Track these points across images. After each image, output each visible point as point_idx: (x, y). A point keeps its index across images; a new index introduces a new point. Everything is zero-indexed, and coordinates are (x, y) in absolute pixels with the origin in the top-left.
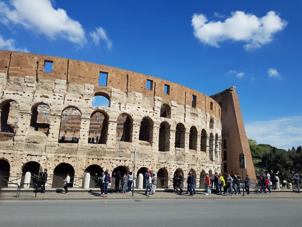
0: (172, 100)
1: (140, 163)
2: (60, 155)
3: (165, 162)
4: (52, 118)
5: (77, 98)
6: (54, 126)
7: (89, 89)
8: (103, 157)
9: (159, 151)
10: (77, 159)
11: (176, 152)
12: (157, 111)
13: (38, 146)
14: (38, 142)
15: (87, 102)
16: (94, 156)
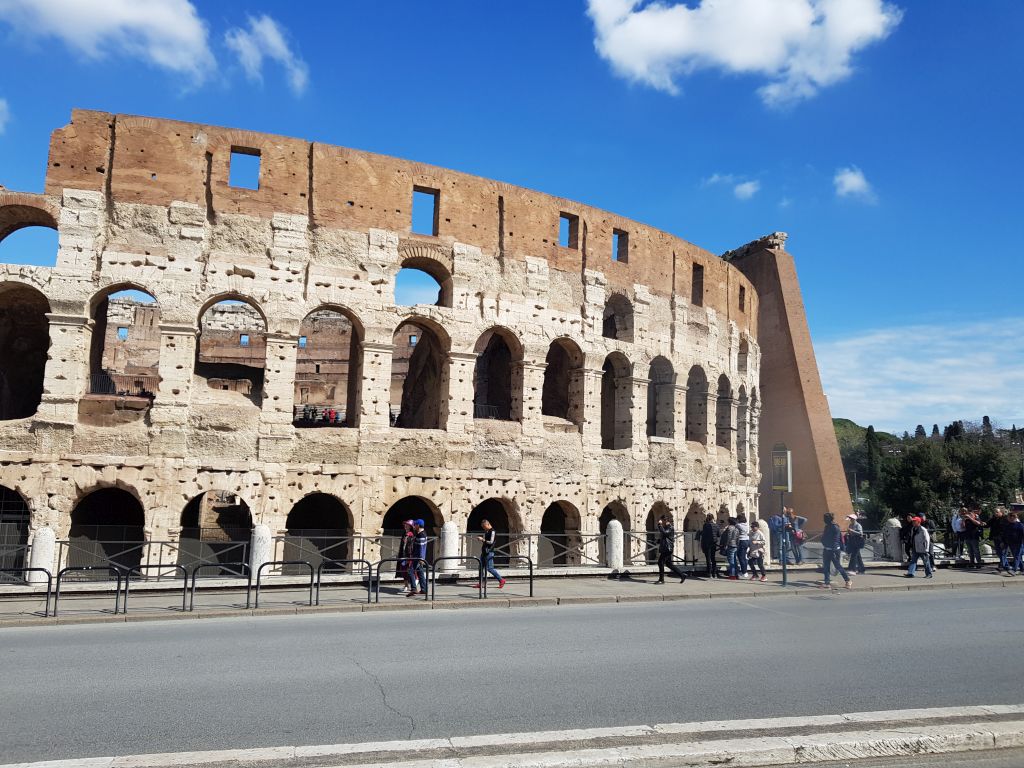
0: (634, 281)
1: (548, 488)
2: (304, 467)
3: (621, 484)
4: (273, 344)
5: (347, 277)
6: (278, 372)
7: (382, 247)
8: (438, 471)
9: (603, 447)
10: (360, 478)
11: (650, 450)
12: (593, 318)
13: (232, 439)
14: (231, 426)
15: (379, 292)
16: (411, 470)
